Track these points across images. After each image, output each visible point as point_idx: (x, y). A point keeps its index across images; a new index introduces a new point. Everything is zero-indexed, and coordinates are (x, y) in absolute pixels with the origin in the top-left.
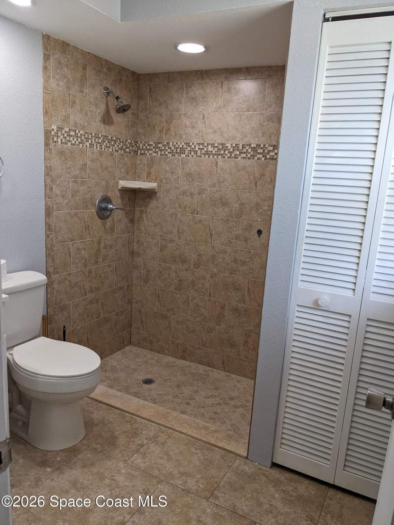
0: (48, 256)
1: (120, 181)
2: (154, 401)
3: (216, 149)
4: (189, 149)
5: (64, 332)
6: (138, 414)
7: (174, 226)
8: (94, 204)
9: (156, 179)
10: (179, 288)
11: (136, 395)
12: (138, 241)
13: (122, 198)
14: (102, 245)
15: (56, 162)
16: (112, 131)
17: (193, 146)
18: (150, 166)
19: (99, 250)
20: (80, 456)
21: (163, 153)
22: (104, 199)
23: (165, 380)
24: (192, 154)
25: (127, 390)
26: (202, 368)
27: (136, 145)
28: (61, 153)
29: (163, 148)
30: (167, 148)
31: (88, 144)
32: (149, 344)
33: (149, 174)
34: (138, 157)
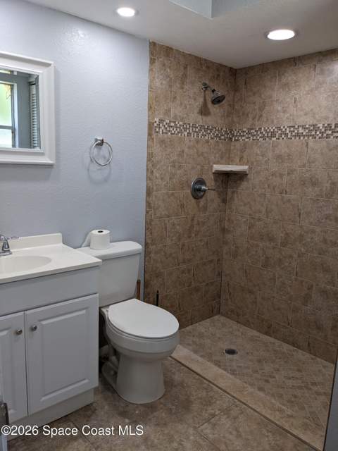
0: (147, 229)
1: (214, 166)
2: (233, 373)
3: (307, 131)
4: (280, 132)
5: (158, 296)
6: (215, 383)
7: (262, 205)
8: (189, 186)
9: (248, 162)
10: (266, 265)
11: (218, 364)
12: (229, 219)
13: (216, 181)
14: (195, 222)
15: (157, 149)
16: (209, 121)
17: (284, 130)
18: (242, 151)
19: (192, 226)
20: (155, 414)
21: (255, 138)
22: (200, 181)
23: (247, 353)
24: (283, 136)
25: (209, 357)
26: (286, 347)
27: (231, 132)
28: (162, 142)
29: (255, 133)
30: (259, 133)
31: (186, 133)
32: (236, 315)
33: (241, 158)
34: (233, 144)
